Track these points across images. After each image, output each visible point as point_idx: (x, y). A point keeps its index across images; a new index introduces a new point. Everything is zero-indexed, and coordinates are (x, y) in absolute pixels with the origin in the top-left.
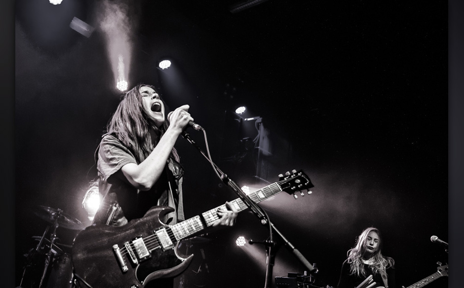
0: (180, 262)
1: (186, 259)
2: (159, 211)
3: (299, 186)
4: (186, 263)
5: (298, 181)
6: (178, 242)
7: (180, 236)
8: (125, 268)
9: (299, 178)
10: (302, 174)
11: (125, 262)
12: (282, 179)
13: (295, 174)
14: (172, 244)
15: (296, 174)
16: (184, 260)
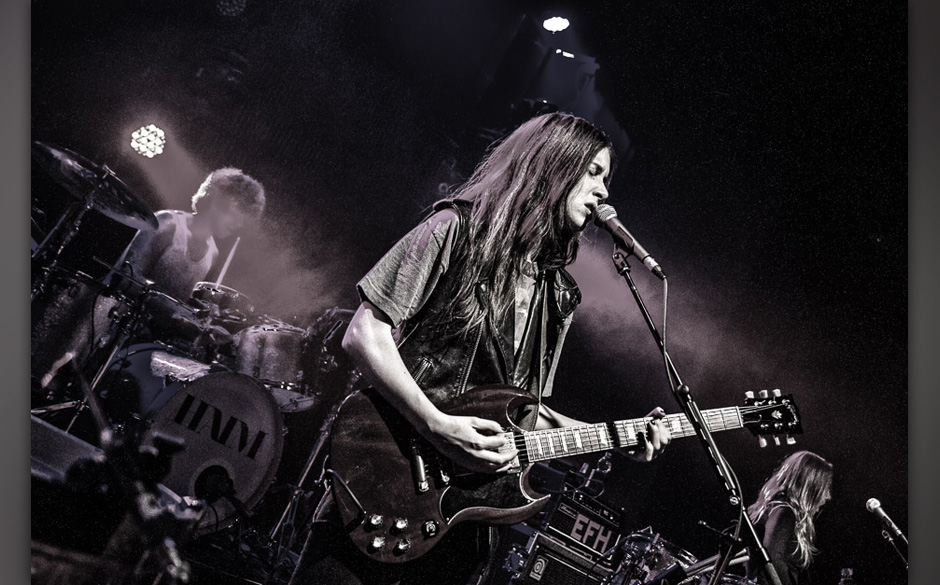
0: (525, 502)
1: (535, 501)
2: (512, 396)
3: (776, 425)
4: (533, 507)
5: (778, 415)
6: (531, 465)
7: (537, 455)
8: (425, 486)
9: (782, 409)
10: (789, 403)
11: (426, 474)
12: (751, 402)
13: (777, 399)
14: (519, 465)
15: (779, 400)
16: (532, 501)
